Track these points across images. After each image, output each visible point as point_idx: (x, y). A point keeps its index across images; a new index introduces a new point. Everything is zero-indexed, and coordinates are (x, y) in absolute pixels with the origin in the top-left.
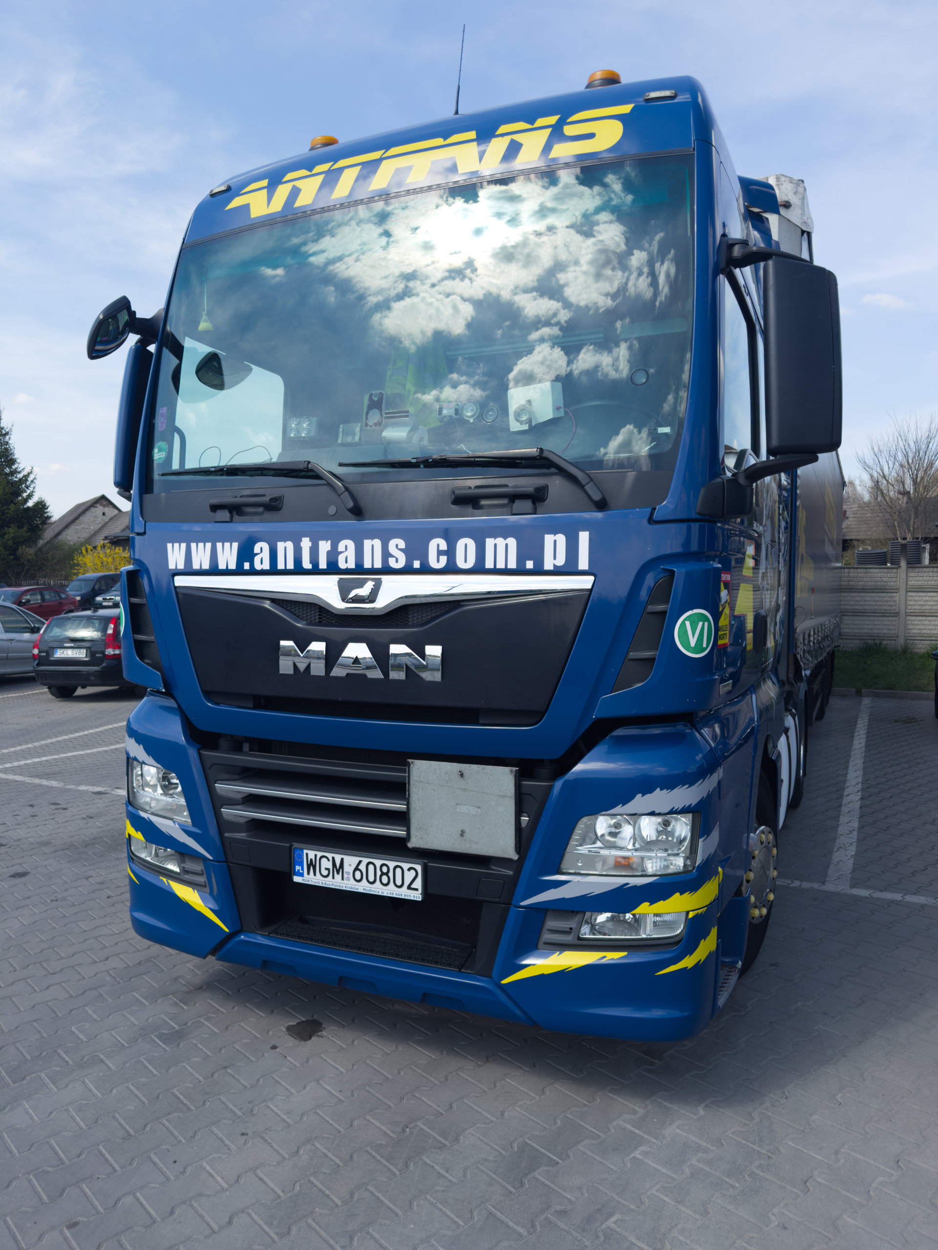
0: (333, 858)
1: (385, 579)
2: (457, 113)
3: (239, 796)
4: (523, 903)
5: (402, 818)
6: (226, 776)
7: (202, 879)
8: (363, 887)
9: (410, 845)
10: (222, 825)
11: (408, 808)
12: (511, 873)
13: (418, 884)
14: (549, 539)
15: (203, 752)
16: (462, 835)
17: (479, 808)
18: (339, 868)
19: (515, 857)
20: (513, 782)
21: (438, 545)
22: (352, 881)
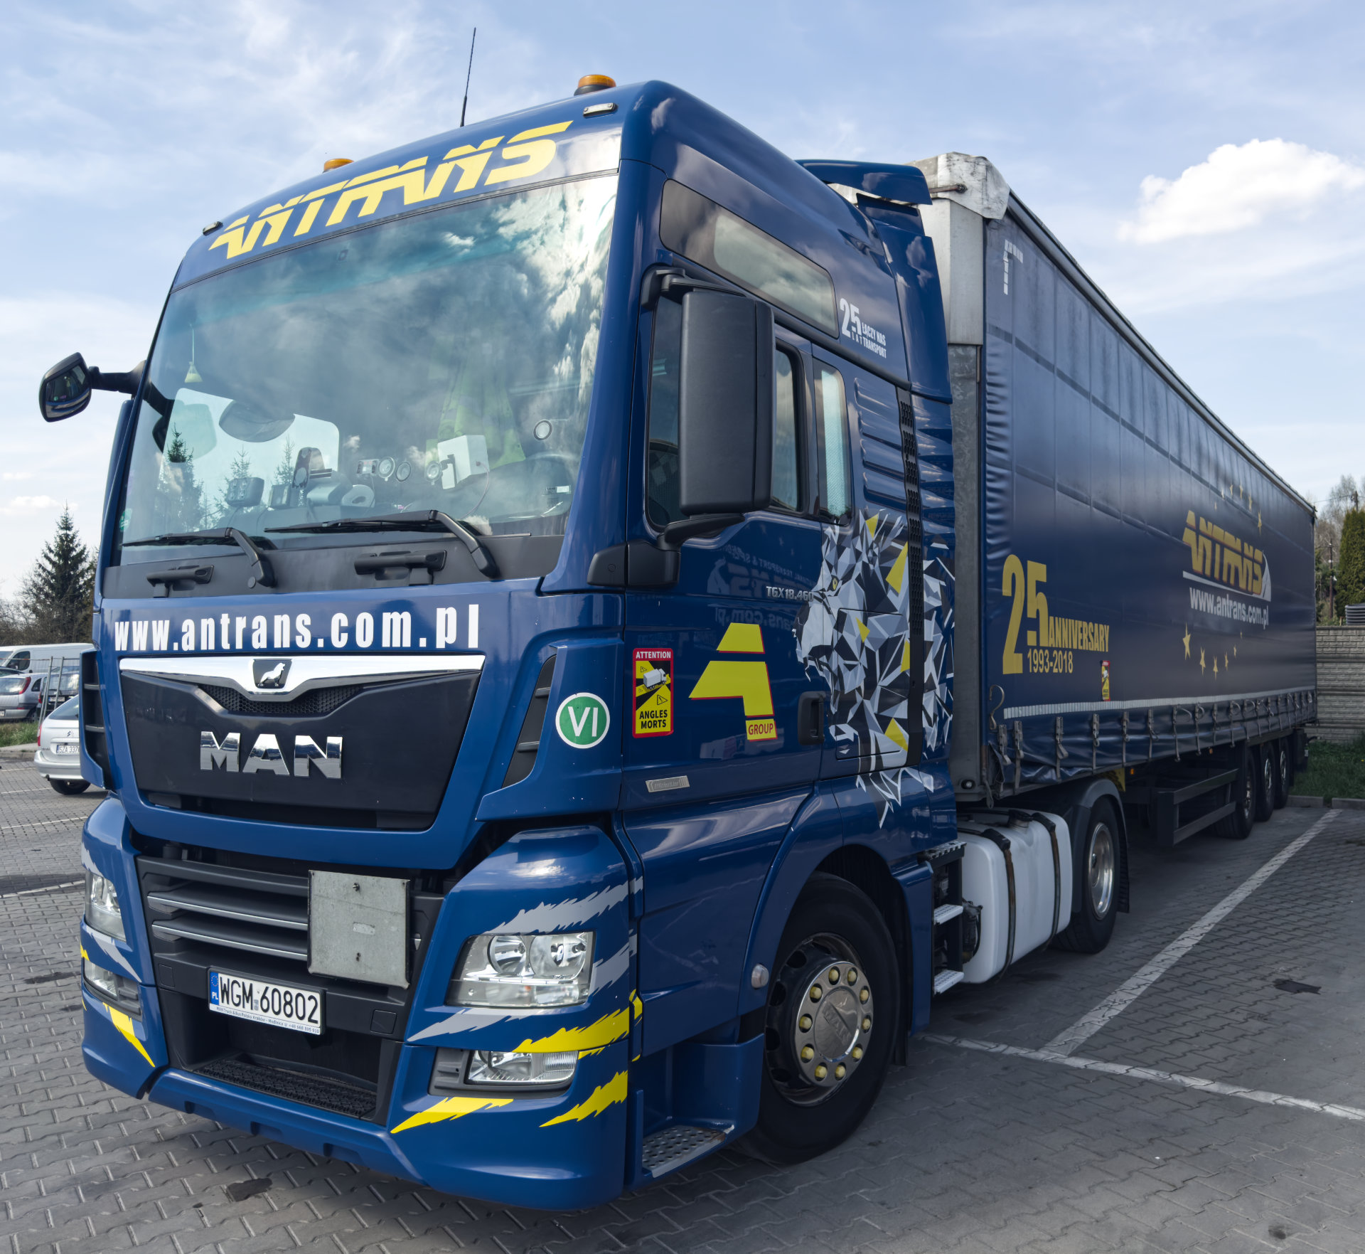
0: (243, 984)
1: (294, 659)
2: (462, 124)
3: (169, 911)
4: (411, 1039)
5: (301, 938)
6: (158, 887)
7: (136, 1006)
8: (268, 1018)
9: (311, 970)
10: (154, 944)
11: (309, 927)
12: (403, 1004)
13: (317, 1016)
14: (441, 612)
15: (140, 860)
16: (358, 959)
17: (374, 927)
18: (248, 996)
19: (406, 985)
20: (404, 896)
21: (340, 621)
22: (260, 1011)
